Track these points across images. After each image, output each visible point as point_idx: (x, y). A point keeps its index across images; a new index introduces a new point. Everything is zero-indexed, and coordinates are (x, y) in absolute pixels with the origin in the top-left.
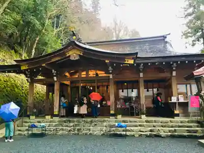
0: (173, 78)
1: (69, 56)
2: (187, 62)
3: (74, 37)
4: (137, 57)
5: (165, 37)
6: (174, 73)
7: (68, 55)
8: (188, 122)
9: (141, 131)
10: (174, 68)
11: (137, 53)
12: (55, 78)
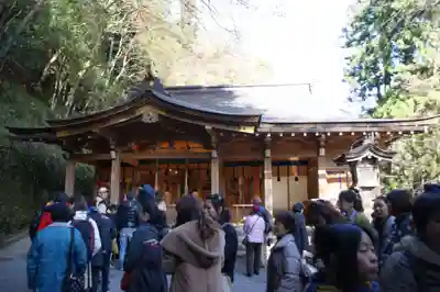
0: (319, 159)
1: (141, 116)
3: (152, 84)
4: (260, 122)
6: (322, 152)
7: (138, 114)
10: (322, 143)
11: (260, 116)
12: (113, 154)
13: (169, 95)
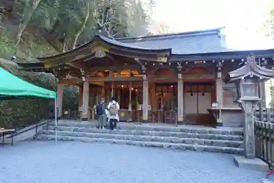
0: (217, 80)
1: (94, 54)
2: (233, 61)
3: (100, 31)
4: (171, 55)
5: (218, 31)
6: (219, 75)
8: (231, 133)
9: (172, 142)
10: (219, 69)
11: (170, 50)
12: (84, 79)
13: (111, 39)
